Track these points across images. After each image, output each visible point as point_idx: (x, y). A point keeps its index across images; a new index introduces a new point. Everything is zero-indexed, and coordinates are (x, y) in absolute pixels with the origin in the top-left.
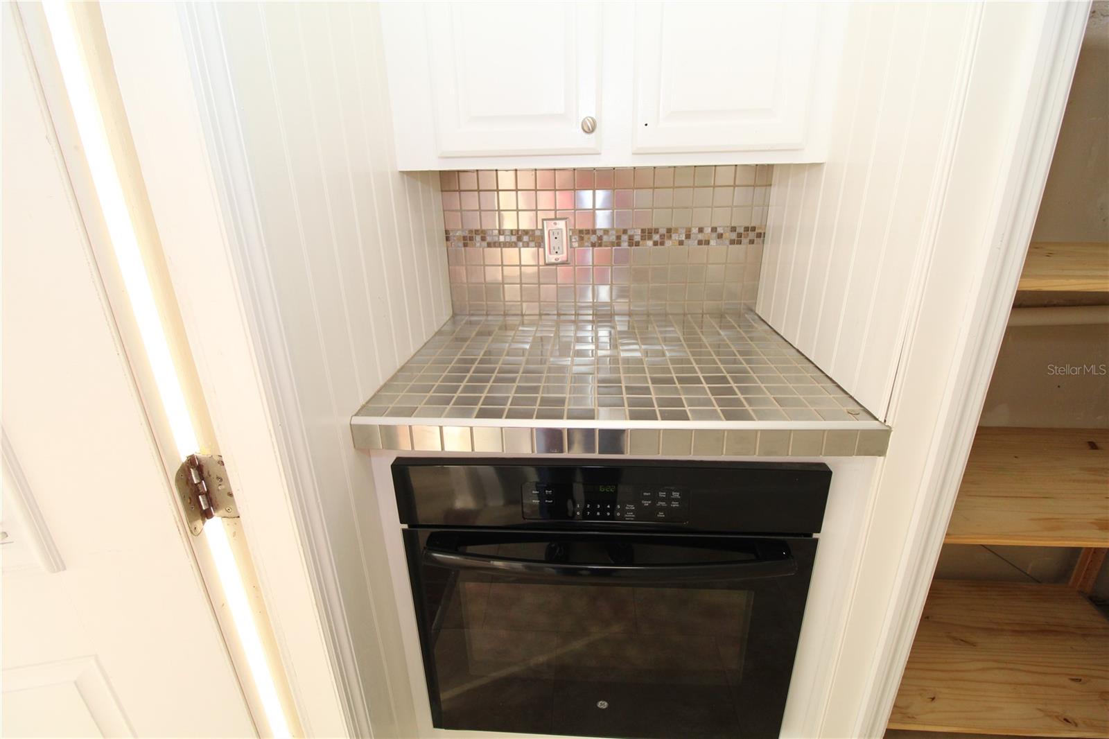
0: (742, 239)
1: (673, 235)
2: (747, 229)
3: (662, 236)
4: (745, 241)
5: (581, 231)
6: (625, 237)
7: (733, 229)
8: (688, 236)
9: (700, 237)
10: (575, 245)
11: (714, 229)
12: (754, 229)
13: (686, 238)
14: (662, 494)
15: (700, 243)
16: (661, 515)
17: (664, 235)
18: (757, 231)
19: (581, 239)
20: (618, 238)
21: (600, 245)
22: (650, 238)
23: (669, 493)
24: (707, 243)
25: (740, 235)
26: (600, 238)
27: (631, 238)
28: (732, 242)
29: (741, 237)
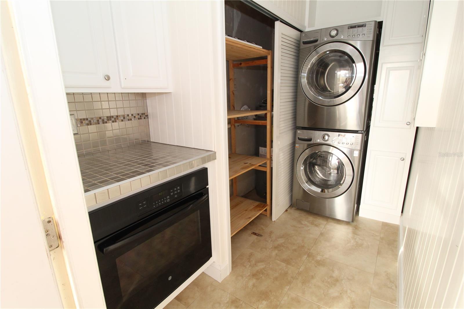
0: (142, 117)
1: (119, 118)
2: (142, 114)
3: (115, 119)
4: (143, 118)
5: (81, 119)
6: (100, 120)
7: (138, 114)
8: (124, 118)
9: (128, 118)
10: (79, 125)
11: (132, 115)
12: (144, 114)
13: (124, 119)
14: (175, 189)
15: (129, 120)
16: (176, 196)
17: (116, 118)
18: (145, 114)
19: (82, 122)
20: (98, 121)
21: (91, 124)
22: (111, 120)
23: (177, 188)
24: (131, 120)
25: (141, 116)
26: (90, 121)
27: (103, 120)
28: (139, 119)
29: (141, 117)
